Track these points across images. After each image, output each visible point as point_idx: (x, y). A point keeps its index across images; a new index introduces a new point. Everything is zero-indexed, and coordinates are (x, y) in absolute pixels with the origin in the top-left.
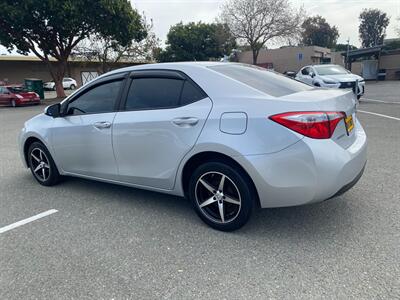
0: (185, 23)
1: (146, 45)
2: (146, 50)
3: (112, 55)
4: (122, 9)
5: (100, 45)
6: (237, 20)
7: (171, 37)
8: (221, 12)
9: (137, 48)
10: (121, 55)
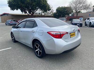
0: (61, 7)
1: (51, 12)
2: (51, 13)
3: (43, 14)
4: (45, 4)
5: (41, 12)
6: (73, 6)
7: (57, 10)
8: (69, 4)
9: (49, 12)
10: (45, 14)
